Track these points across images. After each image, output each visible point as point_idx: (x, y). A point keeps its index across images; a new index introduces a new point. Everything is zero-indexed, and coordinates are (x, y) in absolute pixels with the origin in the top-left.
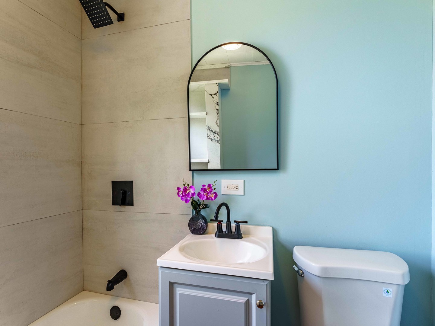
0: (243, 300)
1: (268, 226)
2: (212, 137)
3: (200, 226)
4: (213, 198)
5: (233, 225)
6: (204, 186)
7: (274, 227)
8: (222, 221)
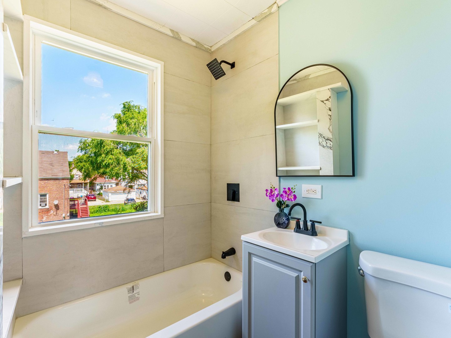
0: (295, 274)
1: (345, 229)
2: (324, 144)
3: (283, 221)
4: (293, 199)
5: (309, 224)
6: (285, 189)
7: (351, 231)
8: (300, 219)
